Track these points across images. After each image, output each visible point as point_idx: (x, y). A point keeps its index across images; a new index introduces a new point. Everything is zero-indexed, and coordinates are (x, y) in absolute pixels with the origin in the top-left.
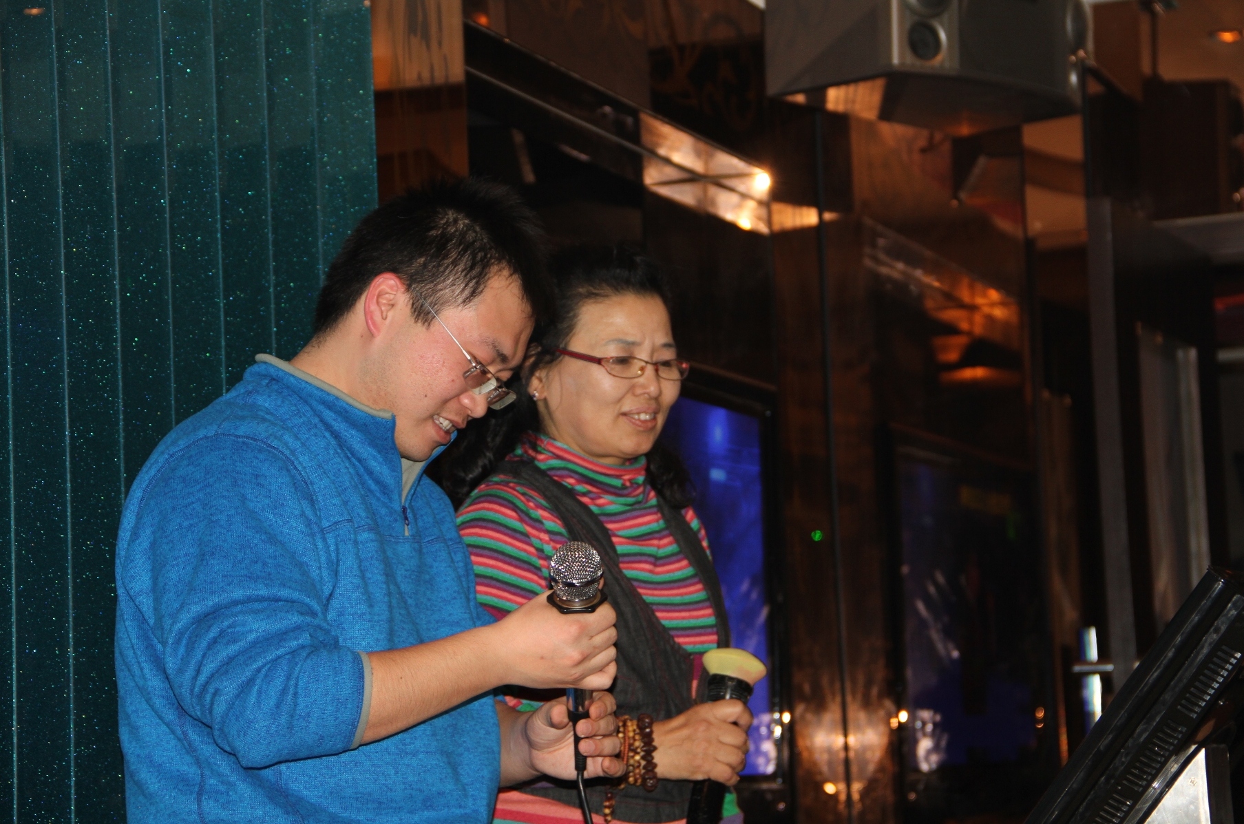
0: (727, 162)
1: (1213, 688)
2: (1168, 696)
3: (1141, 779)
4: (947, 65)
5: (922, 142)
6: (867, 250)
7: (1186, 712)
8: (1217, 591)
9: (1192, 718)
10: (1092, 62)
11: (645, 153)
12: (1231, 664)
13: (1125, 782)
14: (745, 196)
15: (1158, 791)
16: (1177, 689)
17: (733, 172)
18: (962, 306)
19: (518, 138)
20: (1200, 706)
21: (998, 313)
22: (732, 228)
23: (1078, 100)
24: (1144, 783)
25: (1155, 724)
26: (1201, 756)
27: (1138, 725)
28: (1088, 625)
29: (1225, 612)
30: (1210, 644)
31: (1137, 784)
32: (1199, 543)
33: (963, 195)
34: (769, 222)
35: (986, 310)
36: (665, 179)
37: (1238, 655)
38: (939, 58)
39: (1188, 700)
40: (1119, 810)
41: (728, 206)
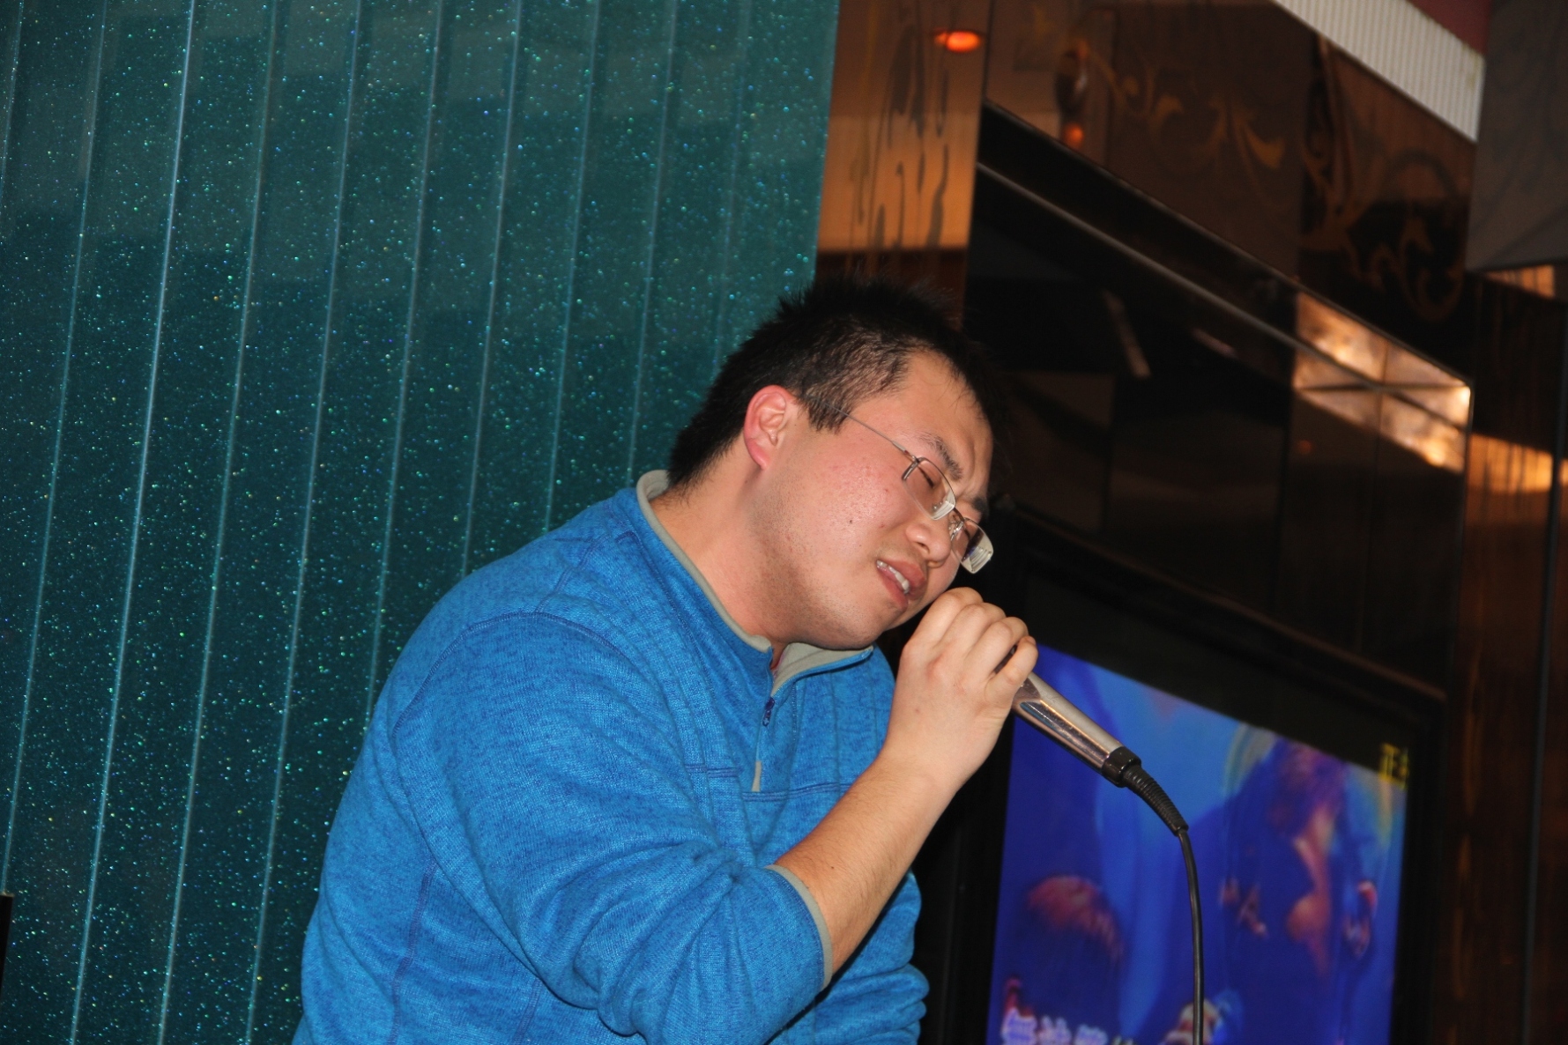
0: (1413, 366)
11: (1299, 345)
14: (1436, 417)
17: (1421, 381)
19: (1115, 305)
36: (1322, 382)
41: (1407, 429)
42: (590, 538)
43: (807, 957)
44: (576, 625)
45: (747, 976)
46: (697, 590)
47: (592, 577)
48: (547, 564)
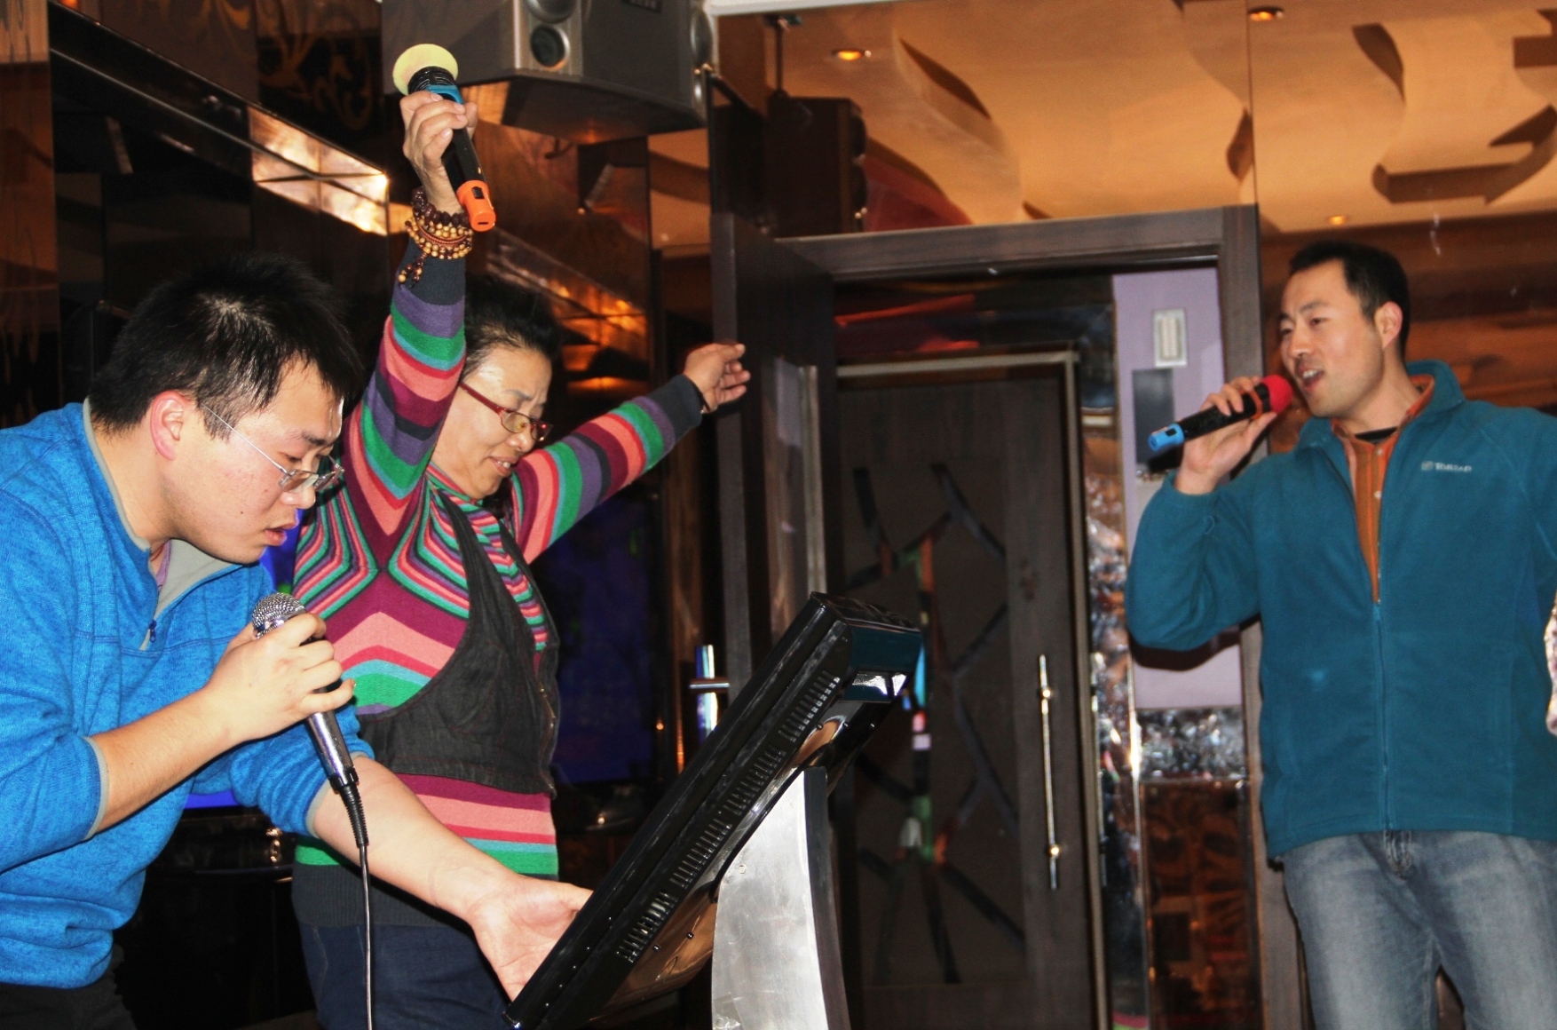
0: (341, 161)
1: (812, 713)
2: (769, 722)
3: (740, 802)
4: (571, 72)
5: (548, 147)
6: (491, 256)
7: (786, 736)
8: (818, 617)
9: (792, 742)
10: (717, 75)
11: (254, 148)
12: (830, 688)
13: (725, 807)
14: (362, 197)
15: (758, 814)
16: (778, 715)
17: (350, 171)
18: (591, 316)
19: (113, 126)
20: (799, 730)
21: (627, 323)
22: (350, 228)
23: (703, 113)
24: (744, 807)
25: (756, 748)
26: (800, 780)
27: (739, 750)
28: (707, 644)
29: (827, 636)
30: (811, 669)
31: (737, 808)
32: (817, 560)
33: (589, 203)
34: (388, 225)
35: (614, 320)
36: (276, 175)
37: (837, 680)
38: (560, 65)
39: (788, 725)
40: (718, 834)
41: (343, 207)
42: (51, 441)
43: (82, 820)
44: (28, 506)
45: (34, 817)
46: (109, 496)
47: (46, 469)
48: (14, 453)
